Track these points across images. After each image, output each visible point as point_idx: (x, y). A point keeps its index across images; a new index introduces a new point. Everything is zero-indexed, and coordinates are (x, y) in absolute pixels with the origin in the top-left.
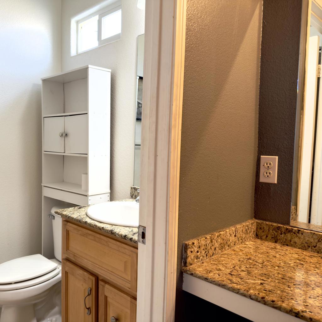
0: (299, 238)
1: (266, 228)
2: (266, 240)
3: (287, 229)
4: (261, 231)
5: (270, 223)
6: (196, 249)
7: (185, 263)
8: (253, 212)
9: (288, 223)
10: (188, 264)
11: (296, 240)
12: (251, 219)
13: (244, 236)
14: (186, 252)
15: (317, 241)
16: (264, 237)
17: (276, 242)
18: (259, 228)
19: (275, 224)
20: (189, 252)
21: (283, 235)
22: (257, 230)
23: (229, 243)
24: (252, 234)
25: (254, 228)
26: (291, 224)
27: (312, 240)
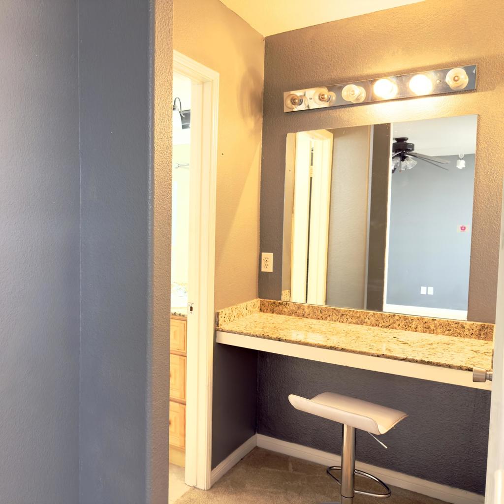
0: (287, 308)
1: (267, 304)
2: (266, 312)
3: (279, 303)
4: (263, 307)
5: (269, 300)
6: (224, 316)
7: (218, 325)
8: (258, 293)
9: (280, 299)
10: (219, 325)
11: (285, 310)
12: (257, 298)
13: (252, 310)
14: (218, 317)
15: (297, 309)
16: (266, 310)
17: (273, 313)
18: (262, 304)
19: (272, 301)
20: (220, 317)
21: (277, 308)
22: (260, 306)
23: (243, 314)
24: (257, 309)
25: (259, 304)
26: (282, 300)
27: (294, 309)
